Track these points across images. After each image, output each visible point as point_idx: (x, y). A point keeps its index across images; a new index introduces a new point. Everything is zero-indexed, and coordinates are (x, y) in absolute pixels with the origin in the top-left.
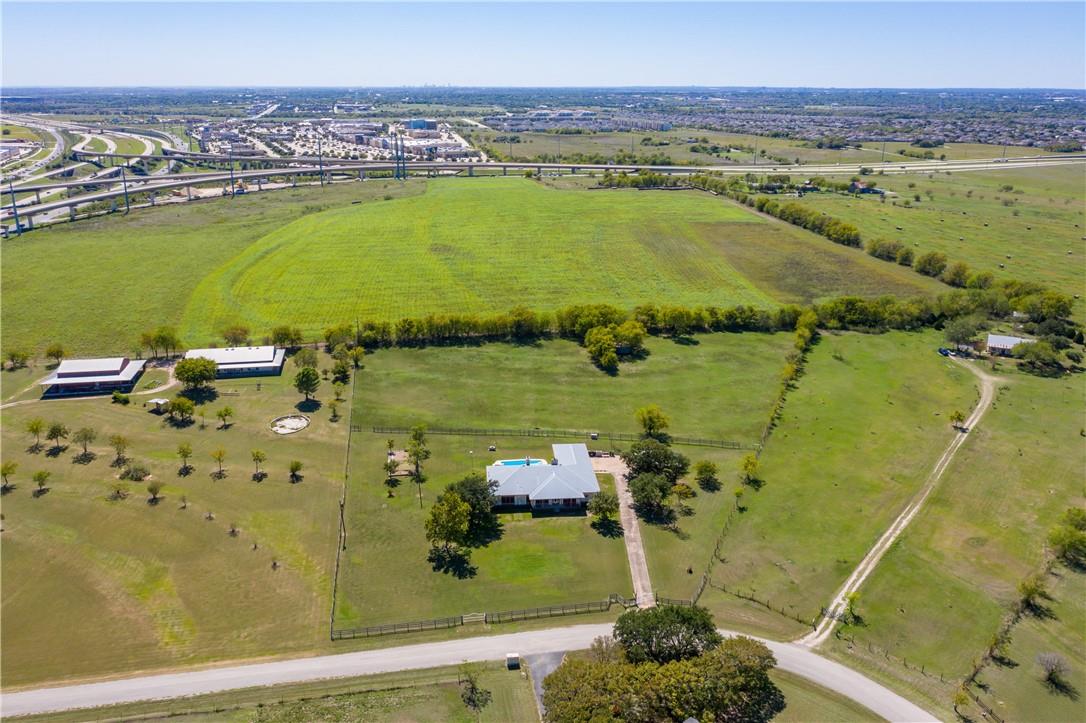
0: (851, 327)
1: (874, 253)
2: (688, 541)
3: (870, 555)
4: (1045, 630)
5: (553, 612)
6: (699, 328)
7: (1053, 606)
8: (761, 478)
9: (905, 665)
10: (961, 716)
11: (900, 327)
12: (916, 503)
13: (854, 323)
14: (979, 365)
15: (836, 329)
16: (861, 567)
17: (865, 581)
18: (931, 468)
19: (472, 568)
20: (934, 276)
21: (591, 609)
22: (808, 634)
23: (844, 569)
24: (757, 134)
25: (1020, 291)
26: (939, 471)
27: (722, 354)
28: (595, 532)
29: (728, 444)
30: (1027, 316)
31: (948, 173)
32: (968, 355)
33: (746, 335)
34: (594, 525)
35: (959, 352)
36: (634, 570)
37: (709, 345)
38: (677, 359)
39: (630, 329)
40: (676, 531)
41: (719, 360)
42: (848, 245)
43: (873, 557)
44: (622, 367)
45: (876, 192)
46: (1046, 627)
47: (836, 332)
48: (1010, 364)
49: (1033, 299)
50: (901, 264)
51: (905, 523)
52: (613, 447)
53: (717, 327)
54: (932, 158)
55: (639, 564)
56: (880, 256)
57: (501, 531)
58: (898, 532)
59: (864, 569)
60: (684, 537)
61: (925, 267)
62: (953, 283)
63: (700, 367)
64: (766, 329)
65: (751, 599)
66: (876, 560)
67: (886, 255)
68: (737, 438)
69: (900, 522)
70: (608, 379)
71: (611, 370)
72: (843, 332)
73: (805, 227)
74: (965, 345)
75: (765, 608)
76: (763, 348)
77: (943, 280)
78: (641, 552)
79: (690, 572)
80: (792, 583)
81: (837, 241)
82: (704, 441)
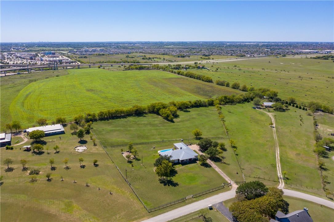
0: (227, 103)
1: (218, 84)
2: (230, 166)
3: (277, 161)
4: (328, 173)
5: (210, 191)
6: (187, 107)
7: (326, 167)
8: (235, 146)
9: (307, 188)
10: (328, 198)
11: (239, 102)
12: (277, 147)
13: (227, 102)
14: (264, 110)
15: (224, 104)
16: (277, 165)
17: (281, 169)
18: (273, 138)
19: (176, 183)
20: (237, 89)
21: (220, 188)
22: (279, 185)
23: (274, 166)
24: (158, 54)
25: (264, 91)
26: (276, 138)
27: (199, 114)
28: (203, 167)
29: (220, 138)
30: (268, 97)
31: (217, 63)
32: (260, 108)
33: (201, 108)
34: (201, 165)
35: (258, 108)
36: (222, 175)
37: (194, 112)
38: (188, 116)
39: (173, 108)
40: (224, 163)
41: (199, 116)
42: (209, 82)
43: (278, 162)
44: (174, 120)
45: (205, 68)
46: (329, 173)
47: (224, 105)
48: (271, 109)
49: (268, 93)
50: (226, 86)
51: (278, 152)
52: (189, 142)
53: (193, 106)
54: (210, 59)
55: (222, 173)
56: (220, 85)
57: (176, 171)
58: (279, 155)
59: (279, 165)
60: (229, 164)
61: (234, 87)
62: (243, 91)
63: (196, 118)
64: (206, 106)
65: (259, 178)
66: (279, 163)
67: (222, 84)
68: (221, 136)
69: (277, 152)
70: (172, 124)
71: (172, 121)
72: (225, 105)
73: (194, 78)
74: (258, 105)
75: (264, 180)
76: (208, 111)
77: (240, 90)
78: (220, 170)
79: (237, 173)
80: (265, 172)
81: (206, 81)
82: (213, 138)
